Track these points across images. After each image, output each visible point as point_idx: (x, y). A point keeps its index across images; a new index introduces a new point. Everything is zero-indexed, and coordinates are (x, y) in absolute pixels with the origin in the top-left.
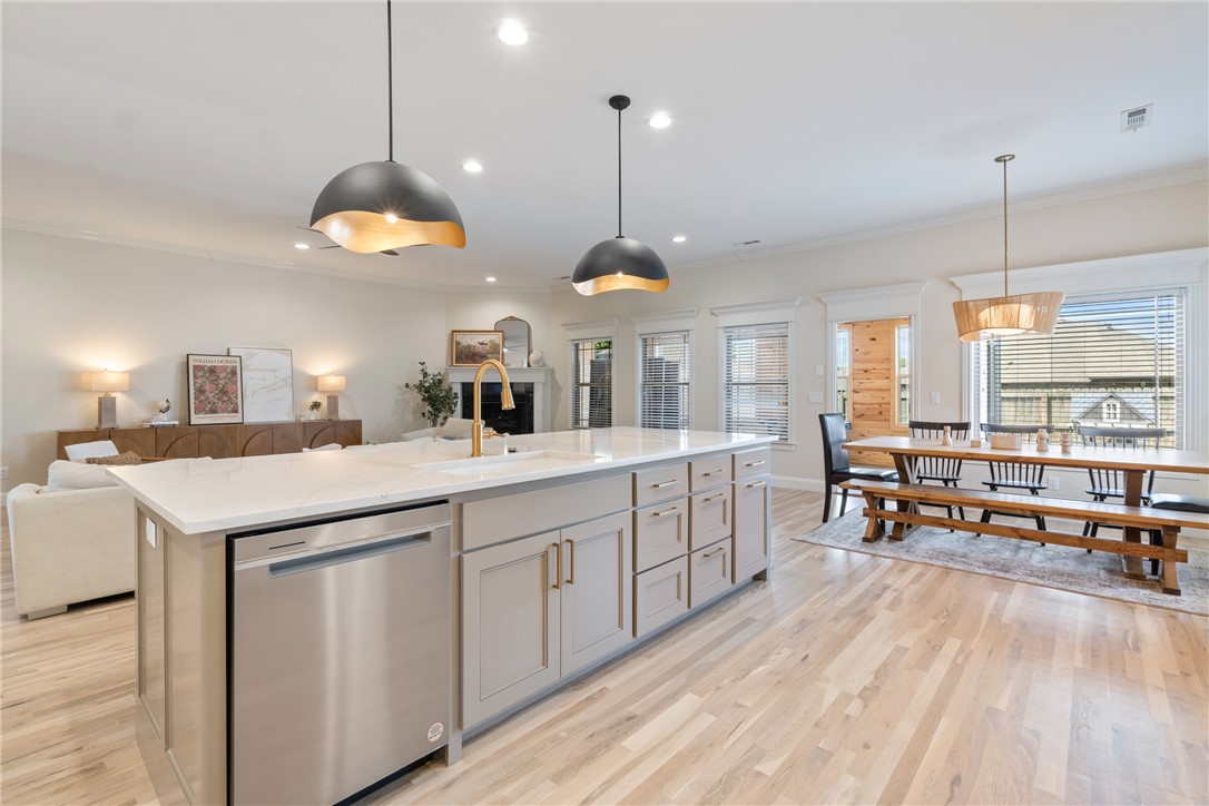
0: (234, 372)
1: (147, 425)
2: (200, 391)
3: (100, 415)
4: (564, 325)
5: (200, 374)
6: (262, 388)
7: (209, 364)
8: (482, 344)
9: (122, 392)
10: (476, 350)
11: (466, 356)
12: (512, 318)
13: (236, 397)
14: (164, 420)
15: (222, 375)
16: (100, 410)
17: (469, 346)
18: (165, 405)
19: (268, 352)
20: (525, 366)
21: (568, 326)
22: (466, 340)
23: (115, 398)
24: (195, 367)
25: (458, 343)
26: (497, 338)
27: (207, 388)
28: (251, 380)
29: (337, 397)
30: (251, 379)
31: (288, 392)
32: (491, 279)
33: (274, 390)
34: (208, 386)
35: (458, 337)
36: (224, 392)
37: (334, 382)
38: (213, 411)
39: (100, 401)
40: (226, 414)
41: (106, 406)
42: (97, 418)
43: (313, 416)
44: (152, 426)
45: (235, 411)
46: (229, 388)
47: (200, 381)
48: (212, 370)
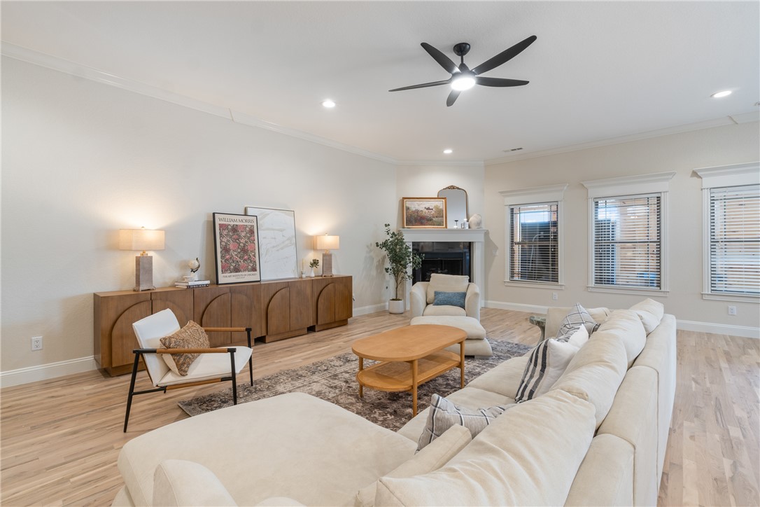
0: (252, 232)
1: (183, 286)
2: (226, 250)
3: (138, 277)
4: (501, 193)
5: (225, 232)
6: (274, 247)
7: (232, 223)
8: (428, 209)
9: (154, 250)
10: (423, 214)
11: (415, 219)
12: (452, 187)
13: (254, 256)
14: (195, 279)
15: (243, 234)
16: (138, 270)
17: (417, 211)
18: (197, 264)
19: (277, 212)
20: (467, 228)
21: (504, 193)
22: (415, 206)
23: (151, 257)
24: (221, 226)
25: (408, 209)
26: (440, 204)
27: (231, 247)
28: (266, 240)
29: (330, 255)
30: (264, 238)
31: (292, 250)
32: (448, 151)
33: (282, 249)
34: (231, 246)
35: (408, 203)
36: (244, 251)
37: (330, 241)
38: (237, 270)
39: (138, 261)
40: (247, 273)
41: (143, 266)
42: (134, 279)
43: (312, 273)
44: (189, 287)
45: (254, 269)
46: (249, 247)
47: (225, 240)
48: (235, 229)
